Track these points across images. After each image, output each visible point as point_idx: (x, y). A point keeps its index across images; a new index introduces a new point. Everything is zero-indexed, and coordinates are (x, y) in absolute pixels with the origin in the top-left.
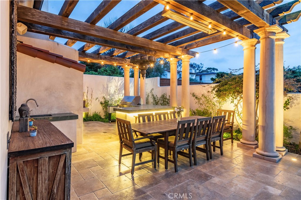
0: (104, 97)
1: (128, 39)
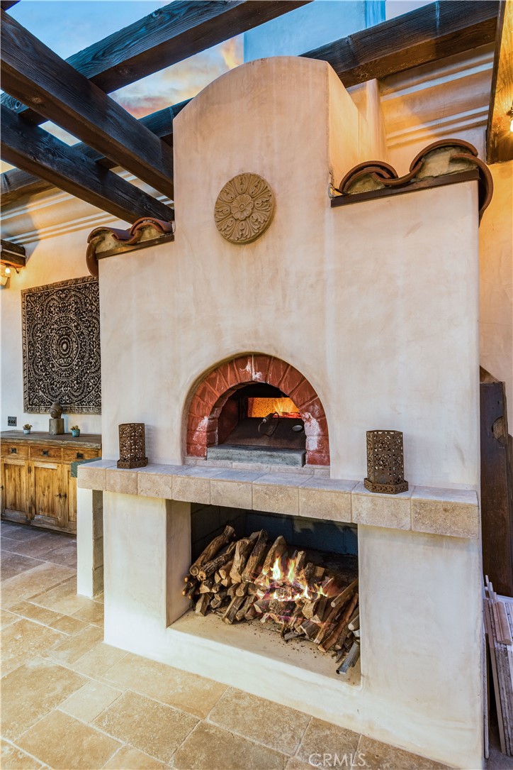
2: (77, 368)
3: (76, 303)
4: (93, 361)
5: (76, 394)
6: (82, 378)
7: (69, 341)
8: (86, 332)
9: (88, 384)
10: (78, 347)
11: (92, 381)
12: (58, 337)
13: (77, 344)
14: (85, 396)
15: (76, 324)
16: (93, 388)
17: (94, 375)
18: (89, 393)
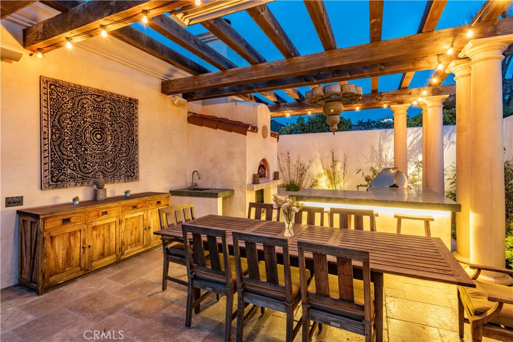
0: (372, 168)
1: (277, 68)
2: (111, 153)
3: (110, 109)
4: (124, 149)
5: (110, 170)
6: (115, 160)
7: (103, 133)
8: (119, 130)
9: (120, 164)
10: (112, 139)
11: (123, 162)
12: (92, 129)
13: (112, 137)
14: (117, 172)
15: (110, 123)
16: (124, 166)
17: (125, 158)
18: (120, 169)
